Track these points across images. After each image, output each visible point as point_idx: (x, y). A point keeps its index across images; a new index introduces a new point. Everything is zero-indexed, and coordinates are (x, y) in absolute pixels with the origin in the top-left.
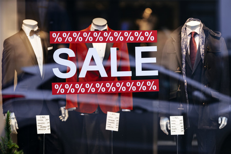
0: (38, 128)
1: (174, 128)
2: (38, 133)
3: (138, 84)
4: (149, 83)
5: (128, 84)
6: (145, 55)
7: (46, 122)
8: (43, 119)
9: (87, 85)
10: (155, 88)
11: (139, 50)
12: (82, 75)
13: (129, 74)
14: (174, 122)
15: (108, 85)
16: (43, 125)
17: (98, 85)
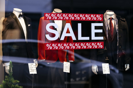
0: (30, 70)
1: (105, 70)
2: (30, 73)
3: (93, 44)
4: (98, 44)
5: (87, 44)
6: (96, 28)
7: (34, 67)
8: (32, 65)
9: (65, 45)
10: (101, 47)
11: (93, 25)
12: (62, 39)
13: (87, 38)
14: (104, 67)
15: (76, 44)
16: (33, 69)
17: (71, 45)
